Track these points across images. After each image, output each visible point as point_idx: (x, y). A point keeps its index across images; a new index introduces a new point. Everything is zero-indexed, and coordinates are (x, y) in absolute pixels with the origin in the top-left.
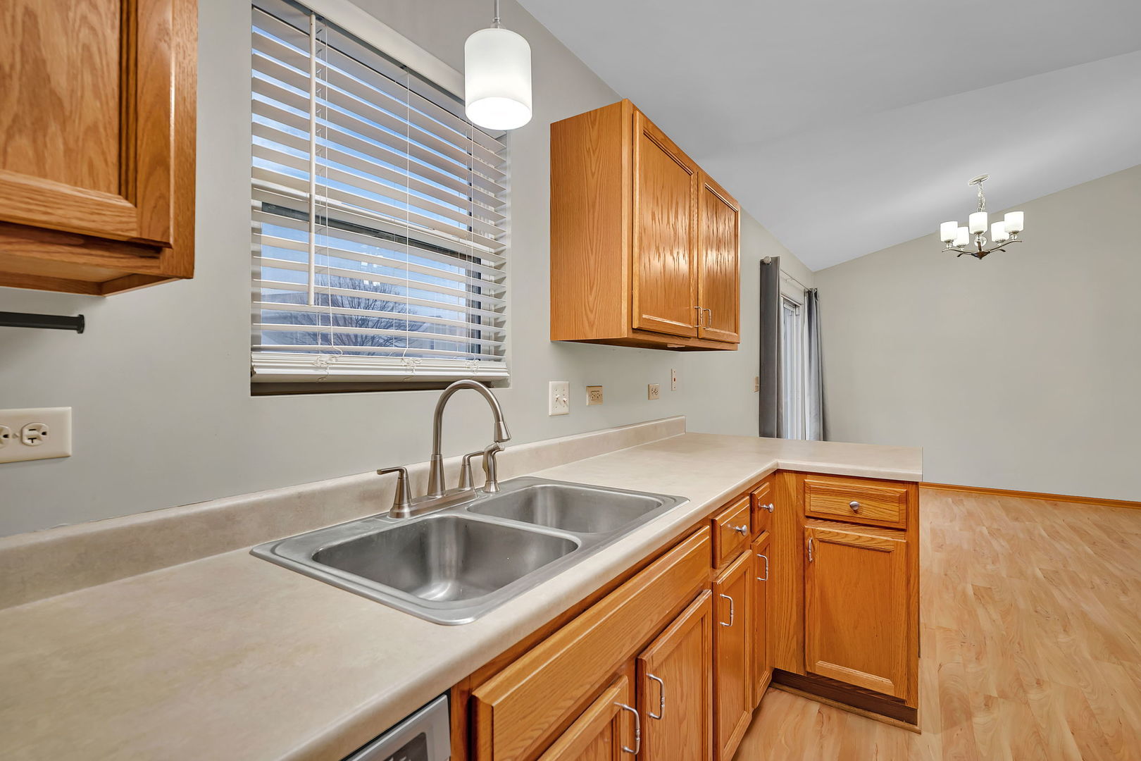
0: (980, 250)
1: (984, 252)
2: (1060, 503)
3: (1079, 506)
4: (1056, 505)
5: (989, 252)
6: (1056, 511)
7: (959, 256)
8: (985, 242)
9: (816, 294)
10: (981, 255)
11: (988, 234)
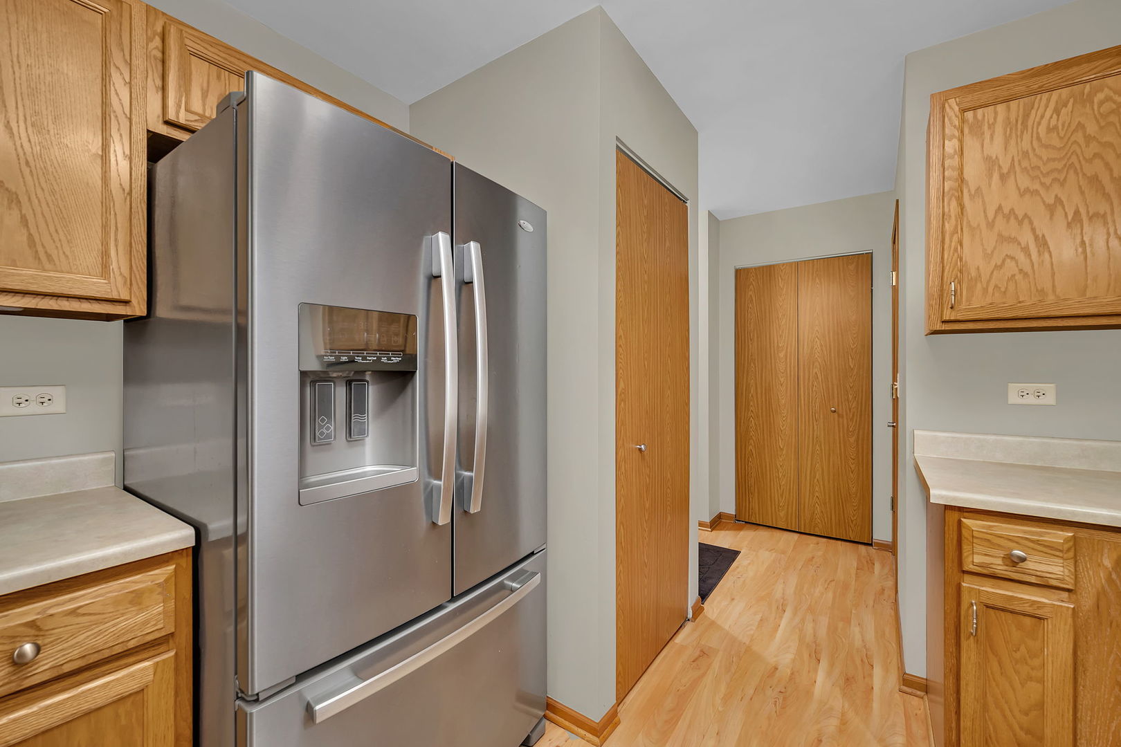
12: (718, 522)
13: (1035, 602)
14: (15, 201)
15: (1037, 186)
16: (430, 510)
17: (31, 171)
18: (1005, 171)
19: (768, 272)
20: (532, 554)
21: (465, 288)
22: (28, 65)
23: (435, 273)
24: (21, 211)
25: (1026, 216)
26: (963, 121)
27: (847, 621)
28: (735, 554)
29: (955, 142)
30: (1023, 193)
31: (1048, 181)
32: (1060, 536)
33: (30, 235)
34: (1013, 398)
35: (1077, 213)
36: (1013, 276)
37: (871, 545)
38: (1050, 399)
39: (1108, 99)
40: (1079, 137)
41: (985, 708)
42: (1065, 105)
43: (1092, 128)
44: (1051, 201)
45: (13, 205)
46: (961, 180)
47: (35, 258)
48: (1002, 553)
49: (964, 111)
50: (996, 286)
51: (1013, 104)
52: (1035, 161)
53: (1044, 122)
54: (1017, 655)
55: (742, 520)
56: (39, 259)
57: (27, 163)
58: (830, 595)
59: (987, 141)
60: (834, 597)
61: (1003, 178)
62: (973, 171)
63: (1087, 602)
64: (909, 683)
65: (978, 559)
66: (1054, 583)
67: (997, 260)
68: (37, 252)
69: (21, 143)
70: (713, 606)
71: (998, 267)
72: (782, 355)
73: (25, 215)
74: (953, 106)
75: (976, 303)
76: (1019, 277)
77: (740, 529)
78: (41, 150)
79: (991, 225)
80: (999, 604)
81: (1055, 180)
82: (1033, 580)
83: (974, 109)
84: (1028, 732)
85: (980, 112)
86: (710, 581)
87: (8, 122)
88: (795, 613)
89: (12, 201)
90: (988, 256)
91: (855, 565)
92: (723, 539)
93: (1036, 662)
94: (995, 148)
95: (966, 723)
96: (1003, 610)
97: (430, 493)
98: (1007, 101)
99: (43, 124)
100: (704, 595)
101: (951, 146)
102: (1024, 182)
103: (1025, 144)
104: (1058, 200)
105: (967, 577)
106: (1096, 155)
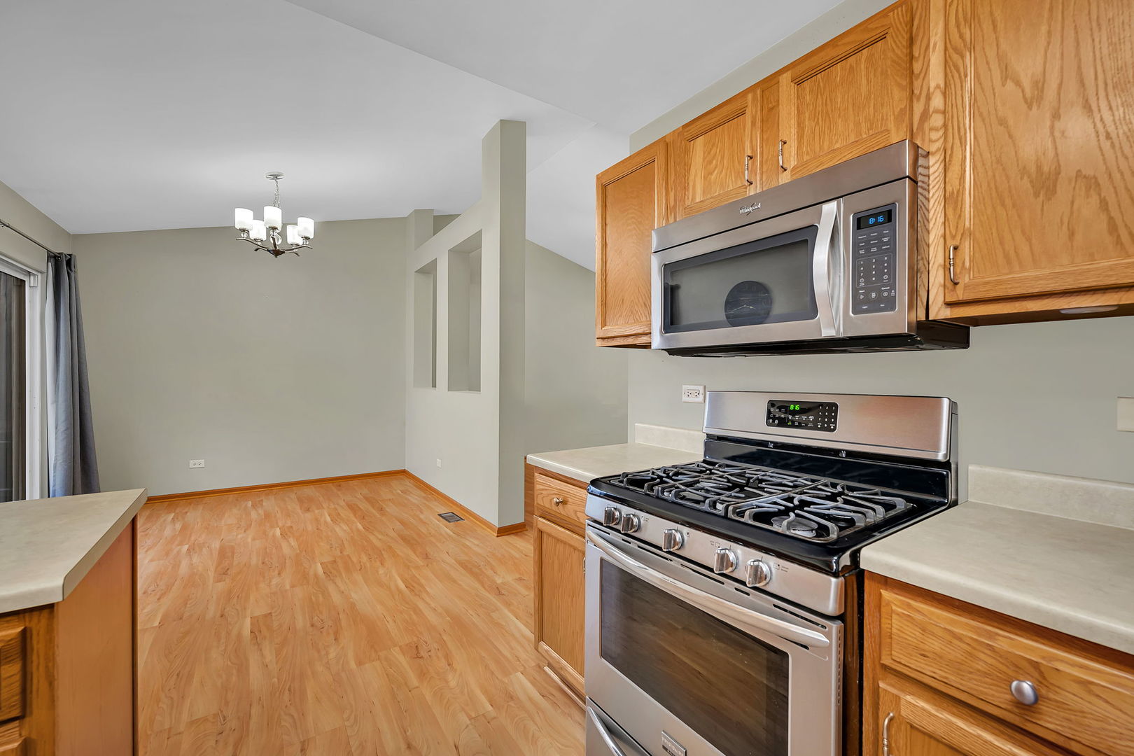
0: (276, 247)
1: (279, 251)
2: (343, 483)
3: (355, 482)
4: (340, 486)
5: (284, 252)
6: (339, 493)
7: (256, 250)
8: (280, 241)
9: (69, 263)
10: (277, 253)
11: (283, 234)
14: (1093, 187)
17: (1112, 143)
22: (1109, 20)
24: (1100, 195)
33: (1111, 219)
45: (1092, 192)
47: (1117, 244)
56: (1122, 244)
57: (1108, 136)
68: (1119, 236)
69: (1101, 116)
73: (1105, 197)
78: (1124, 113)
87: (1087, 101)
89: (1090, 187)
99: (1128, 77)
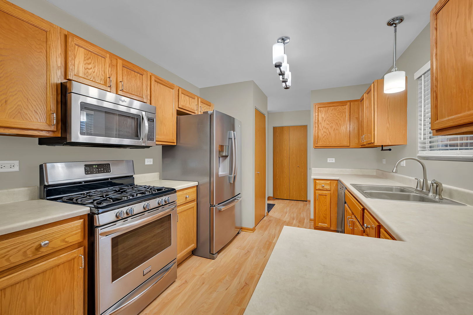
12: (269, 198)
13: (325, 193)
15: (329, 123)
16: (230, 181)
18: (325, 120)
19: (282, 128)
20: (240, 194)
21: (230, 140)
23: (231, 138)
25: (328, 128)
26: (318, 109)
27: (301, 214)
28: (274, 205)
29: (317, 113)
30: (327, 124)
31: (331, 122)
32: (328, 182)
34: (328, 161)
35: (335, 128)
36: (326, 139)
37: (307, 201)
38: (334, 161)
39: (339, 110)
40: (335, 115)
41: (319, 212)
42: (333, 110)
43: (336, 114)
44: (331, 126)
46: (318, 120)
48: (321, 186)
49: (318, 108)
50: (323, 141)
51: (326, 108)
52: (329, 119)
53: (330, 113)
54: (323, 202)
55: (275, 198)
58: (297, 210)
59: (322, 114)
60: (298, 210)
61: (324, 121)
62: (320, 119)
63: (332, 192)
64: (311, 220)
65: (318, 187)
66: (328, 189)
67: (323, 136)
70: (271, 213)
71: (324, 137)
72: (285, 151)
74: (317, 106)
75: (320, 144)
76: (327, 139)
77: (275, 200)
79: (323, 129)
80: (321, 194)
81: (332, 122)
82: (325, 189)
83: (320, 108)
84: (325, 214)
85: (321, 108)
86: (269, 210)
88: (289, 213)
90: (322, 135)
91: (303, 205)
92: (271, 202)
93: (326, 203)
94: (323, 116)
95: (316, 215)
96: (322, 195)
97: (230, 178)
98: (325, 107)
100: (269, 211)
101: (317, 114)
102: (327, 122)
103: (327, 116)
104: (332, 126)
105: (317, 191)
106: (337, 119)
